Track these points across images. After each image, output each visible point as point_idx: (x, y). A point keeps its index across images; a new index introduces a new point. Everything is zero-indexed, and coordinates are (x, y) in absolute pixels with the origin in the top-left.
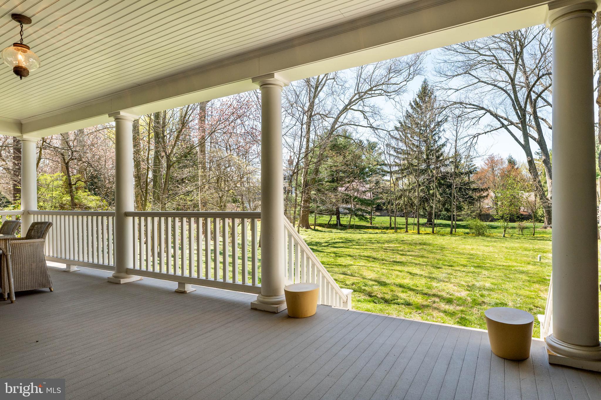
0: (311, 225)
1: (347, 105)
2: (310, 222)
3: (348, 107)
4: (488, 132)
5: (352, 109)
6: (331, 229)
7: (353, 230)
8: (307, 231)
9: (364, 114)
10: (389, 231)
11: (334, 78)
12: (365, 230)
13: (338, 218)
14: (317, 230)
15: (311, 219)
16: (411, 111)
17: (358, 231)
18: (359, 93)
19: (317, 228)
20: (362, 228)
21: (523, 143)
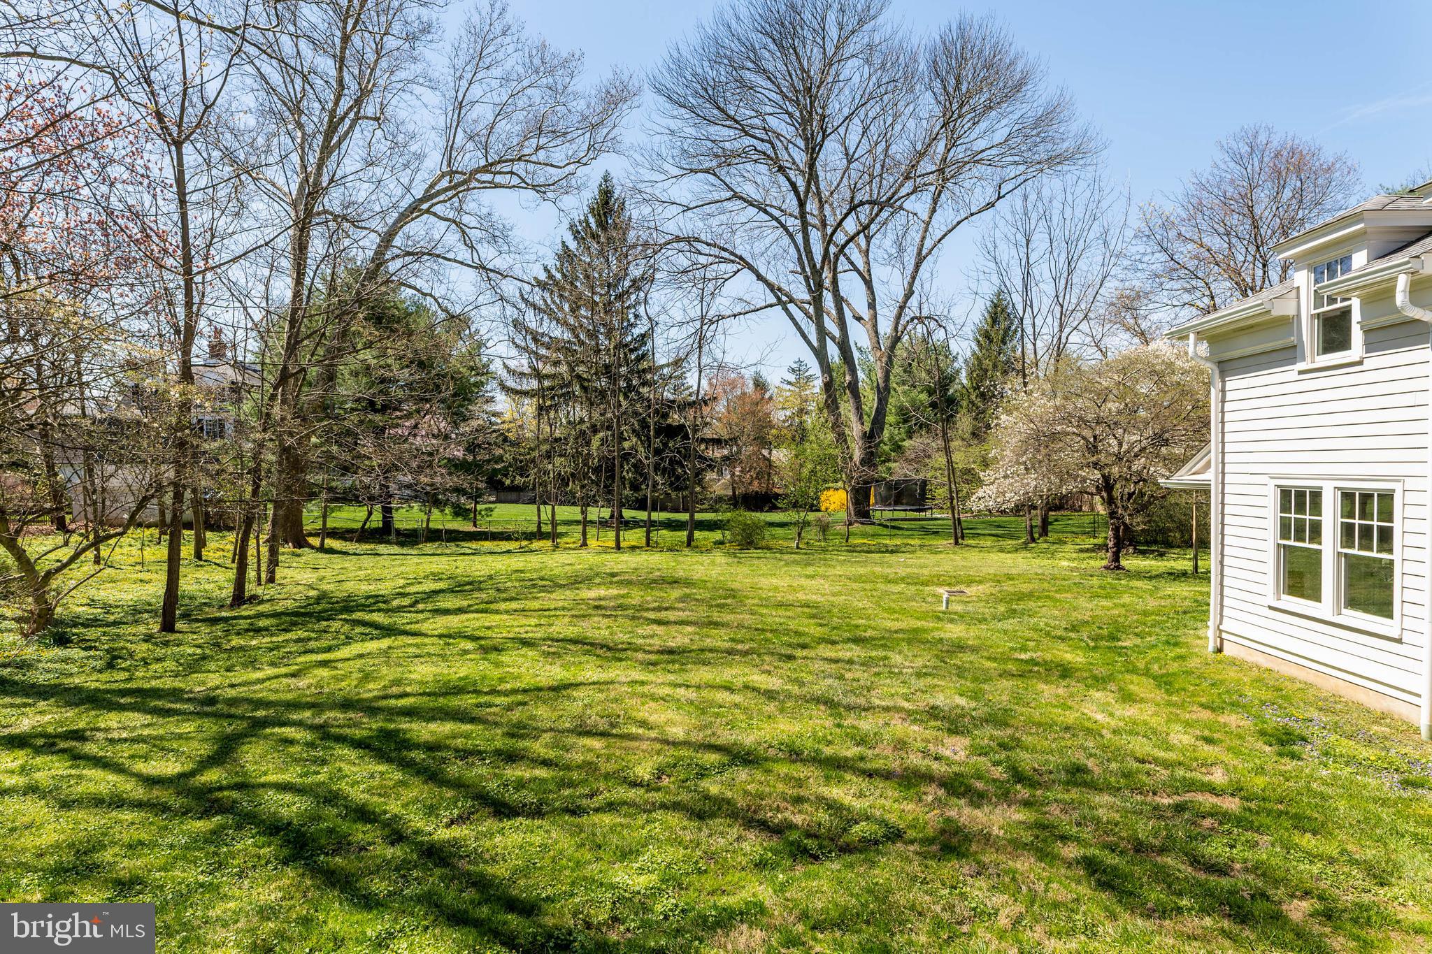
0: (310, 535)
1: (422, 200)
2: (307, 528)
3: (425, 206)
4: (740, 314)
5: (435, 214)
6: (372, 546)
7: (437, 544)
8: (299, 555)
9: (464, 232)
10: (536, 545)
11: (377, 119)
12: (475, 545)
13: (387, 511)
14: (331, 551)
15: (311, 516)
16: (573, 245)
17: (452, 548)
18: (452, 173)
19: (329, 543)
20: (463, 540)
21: (815, 344)
